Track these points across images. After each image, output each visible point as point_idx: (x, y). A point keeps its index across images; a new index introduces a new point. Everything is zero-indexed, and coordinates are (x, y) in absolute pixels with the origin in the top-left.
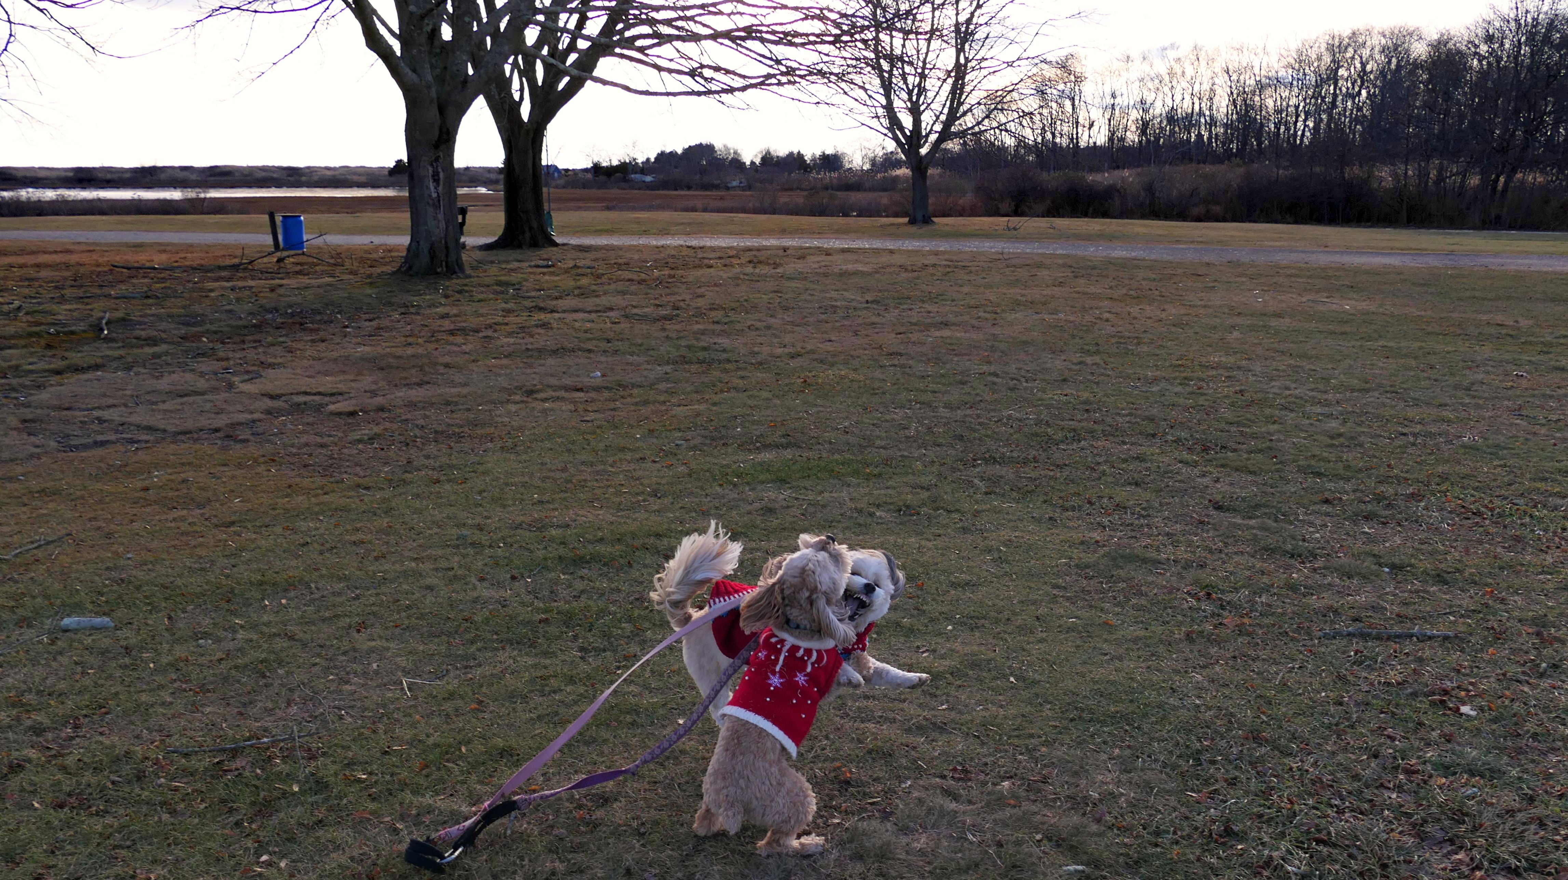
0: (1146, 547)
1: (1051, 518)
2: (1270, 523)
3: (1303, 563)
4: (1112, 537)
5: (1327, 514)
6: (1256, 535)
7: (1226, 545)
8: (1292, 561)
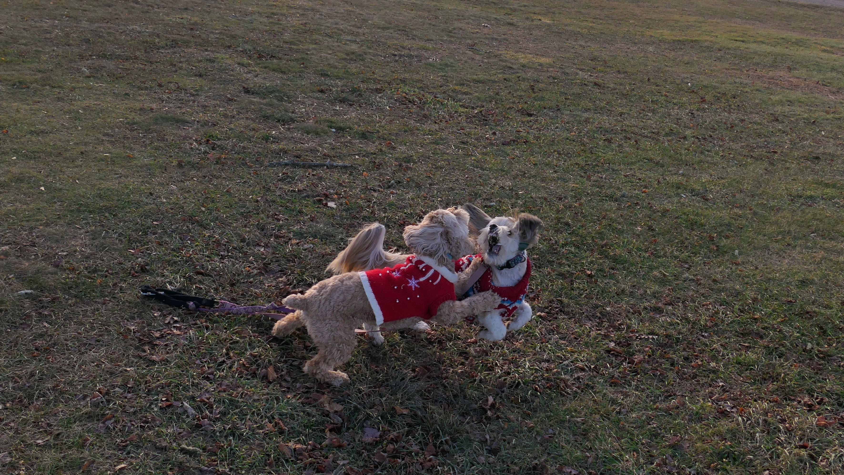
0: (184, 113)
1: (127, 94)
2: (275, 101)
3: (284, 125)
4: (165, 106)
5: (317, 98)
6: (261, 108)
7: (239, 113)
8: (278, 124)
